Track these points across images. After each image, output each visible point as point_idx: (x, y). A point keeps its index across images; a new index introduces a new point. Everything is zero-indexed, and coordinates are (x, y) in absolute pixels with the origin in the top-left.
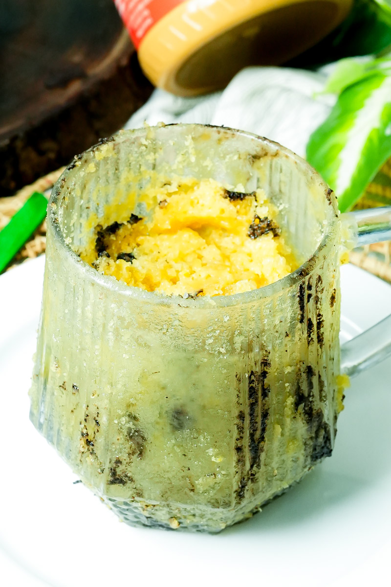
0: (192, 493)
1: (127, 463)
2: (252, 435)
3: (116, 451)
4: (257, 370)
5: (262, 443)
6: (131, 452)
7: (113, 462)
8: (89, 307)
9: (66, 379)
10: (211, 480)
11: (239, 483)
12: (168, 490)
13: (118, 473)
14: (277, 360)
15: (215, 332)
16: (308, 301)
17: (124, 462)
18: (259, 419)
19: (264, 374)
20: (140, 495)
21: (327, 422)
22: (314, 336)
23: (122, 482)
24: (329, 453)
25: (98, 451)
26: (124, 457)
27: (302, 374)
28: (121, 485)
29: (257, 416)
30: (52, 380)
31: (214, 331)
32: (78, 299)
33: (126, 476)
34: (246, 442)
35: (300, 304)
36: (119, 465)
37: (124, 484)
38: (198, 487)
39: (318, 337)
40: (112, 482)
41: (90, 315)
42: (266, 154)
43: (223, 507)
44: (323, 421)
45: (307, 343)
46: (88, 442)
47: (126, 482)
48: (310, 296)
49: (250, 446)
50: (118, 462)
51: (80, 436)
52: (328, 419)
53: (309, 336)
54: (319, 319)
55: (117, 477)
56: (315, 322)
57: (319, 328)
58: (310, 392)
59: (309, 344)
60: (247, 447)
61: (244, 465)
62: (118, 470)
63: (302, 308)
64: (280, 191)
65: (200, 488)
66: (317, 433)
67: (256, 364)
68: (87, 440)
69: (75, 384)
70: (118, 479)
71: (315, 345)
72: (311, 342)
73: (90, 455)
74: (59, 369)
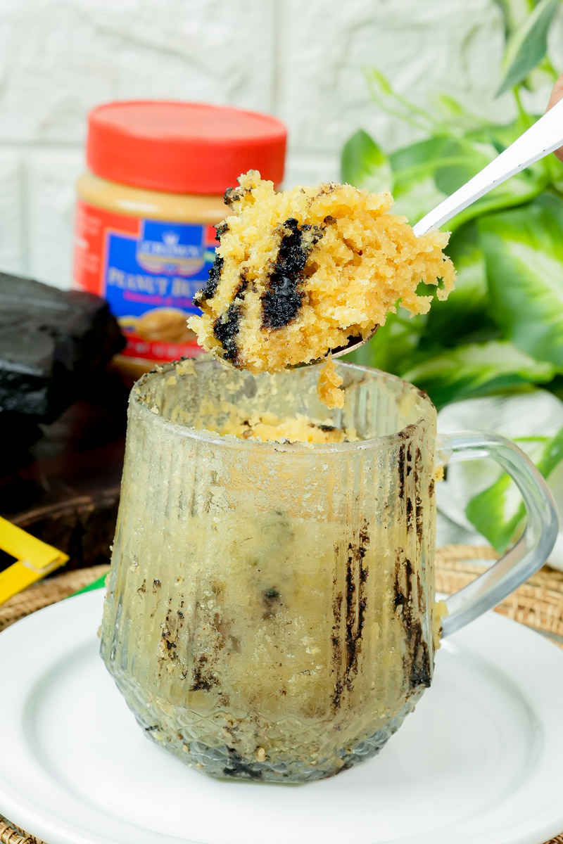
0: (283, 697)
1: (213, 660)
2: (349, 628)
3: (201, 645)
4: (355, 543)
5: (359, 640)
6: (218, 645)
7: (198, 660)
8: (177, 472)
9: (146, 577)
10: (304, 678)
11: (335, 686)
12: (256, 695)
13: (203, 675)
14: (375, 536)
15: (313, 485)
16: (408, 474)
17: (210, 659)
18: (356, 608)
19: (362, 552)
20: (226, 703)
21: (426, 641)
22: (413, 522)
23: (207, 686)
24: (427, 682)
25: (181, 653)
26: (209, 652)
27: (401, 565)
28: (206, 690)
29: (355, 603)
30: (129, 587)
31: (311, 484)
32: (165, 467)
33: (212, 678)
34: (343, 634)
35: (399, 472)
36: (204, 663)
37: (208, 689)
38: (291, 688)
39: (418, 526)
40: (196, 688)
41: (178, 482)
42: (352, 382)
43: (317, 715)
44: (422, 639)
45: (406, 529)
46: (170, 646)
47: (211, 686)
48: (409, 469)
49: (346, 640)
50: (203, 659)
51: (160, 638)
52: (427, 638)
53: (408, 520)
54: (418, 504)
55: (201, 680)
56: (414, 506)
57: (418, 514)
58: (408, 594)
59: (408, 530)
60: (344, 640)
61: (340, 663)
62: (203, 670)
63: (402, 480)
64: (367, 423)
65: (292, 690)
66: (416, 650)
67: (354, 535)
68: (168, 642)
69: (156, 579)
70: (202, 683)
71: (414, 535)
72: (410, 529)
73: (171, 662)
74: (138, 567)
